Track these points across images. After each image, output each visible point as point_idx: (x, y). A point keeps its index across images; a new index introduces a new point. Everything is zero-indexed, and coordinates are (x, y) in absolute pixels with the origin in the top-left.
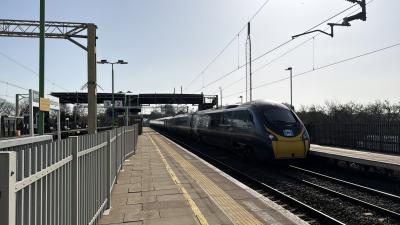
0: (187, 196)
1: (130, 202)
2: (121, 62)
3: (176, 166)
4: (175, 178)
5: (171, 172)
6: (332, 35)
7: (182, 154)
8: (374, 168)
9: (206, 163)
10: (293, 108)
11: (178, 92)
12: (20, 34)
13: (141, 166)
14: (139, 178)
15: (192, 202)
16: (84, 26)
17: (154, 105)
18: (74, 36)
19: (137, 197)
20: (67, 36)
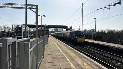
0: (65, 56)
1: (49, 57)
2: (44, 16)
3: (61, 47)
4: (61, 51)
5: (59, 49)
6: (110, 9)
7: (62, 44)
8: (121, 50)
9: (69, 47)
10: (96, 31)
11: (60, 25)
12: (16, 8)
13: (50, 47)
14: (50, 51)
15: (67, 58)
16: (35, 5)
17: (52, 29)
18: (32, 8)
19: (51, 56)
20: (30, 8)
